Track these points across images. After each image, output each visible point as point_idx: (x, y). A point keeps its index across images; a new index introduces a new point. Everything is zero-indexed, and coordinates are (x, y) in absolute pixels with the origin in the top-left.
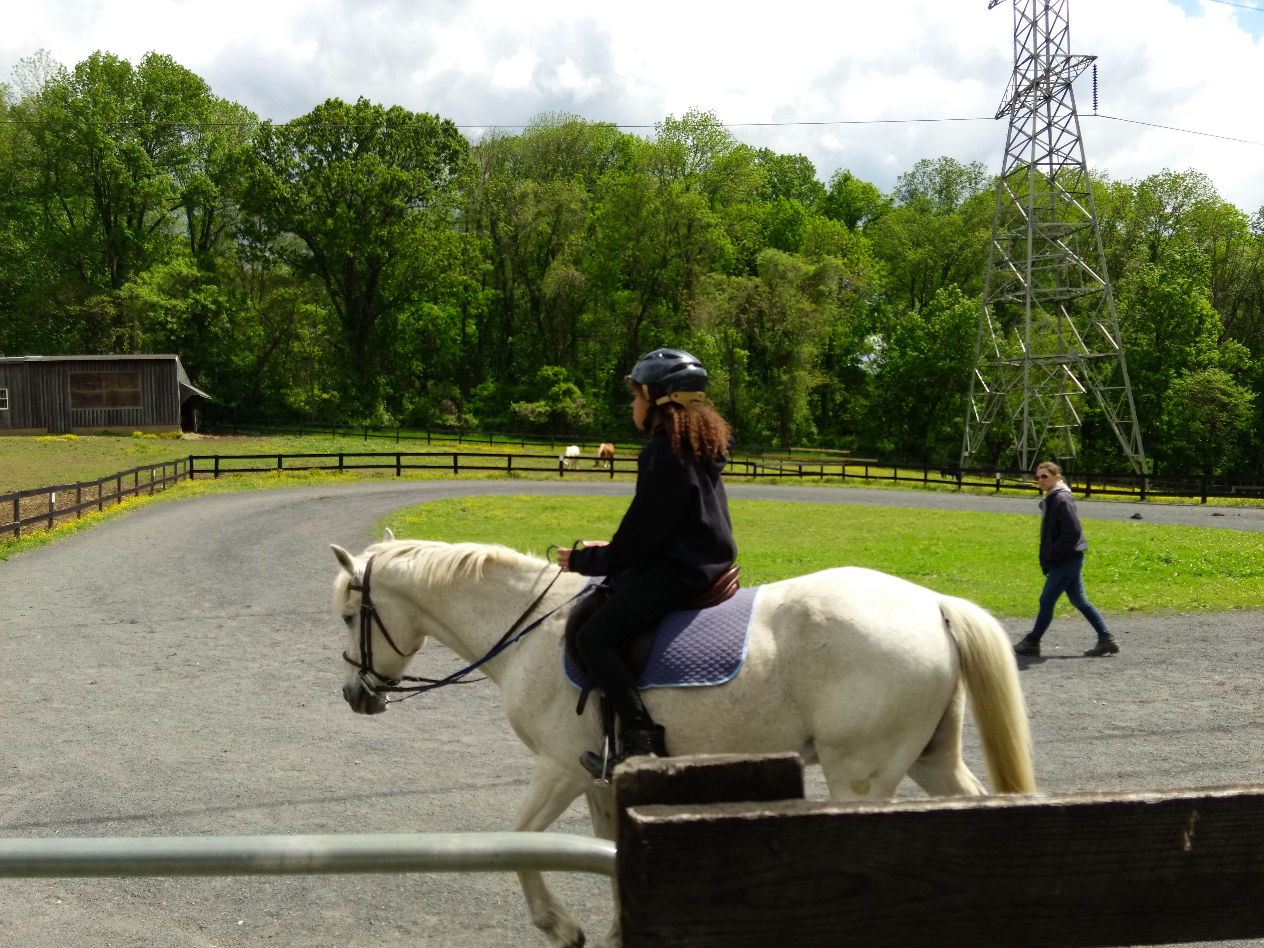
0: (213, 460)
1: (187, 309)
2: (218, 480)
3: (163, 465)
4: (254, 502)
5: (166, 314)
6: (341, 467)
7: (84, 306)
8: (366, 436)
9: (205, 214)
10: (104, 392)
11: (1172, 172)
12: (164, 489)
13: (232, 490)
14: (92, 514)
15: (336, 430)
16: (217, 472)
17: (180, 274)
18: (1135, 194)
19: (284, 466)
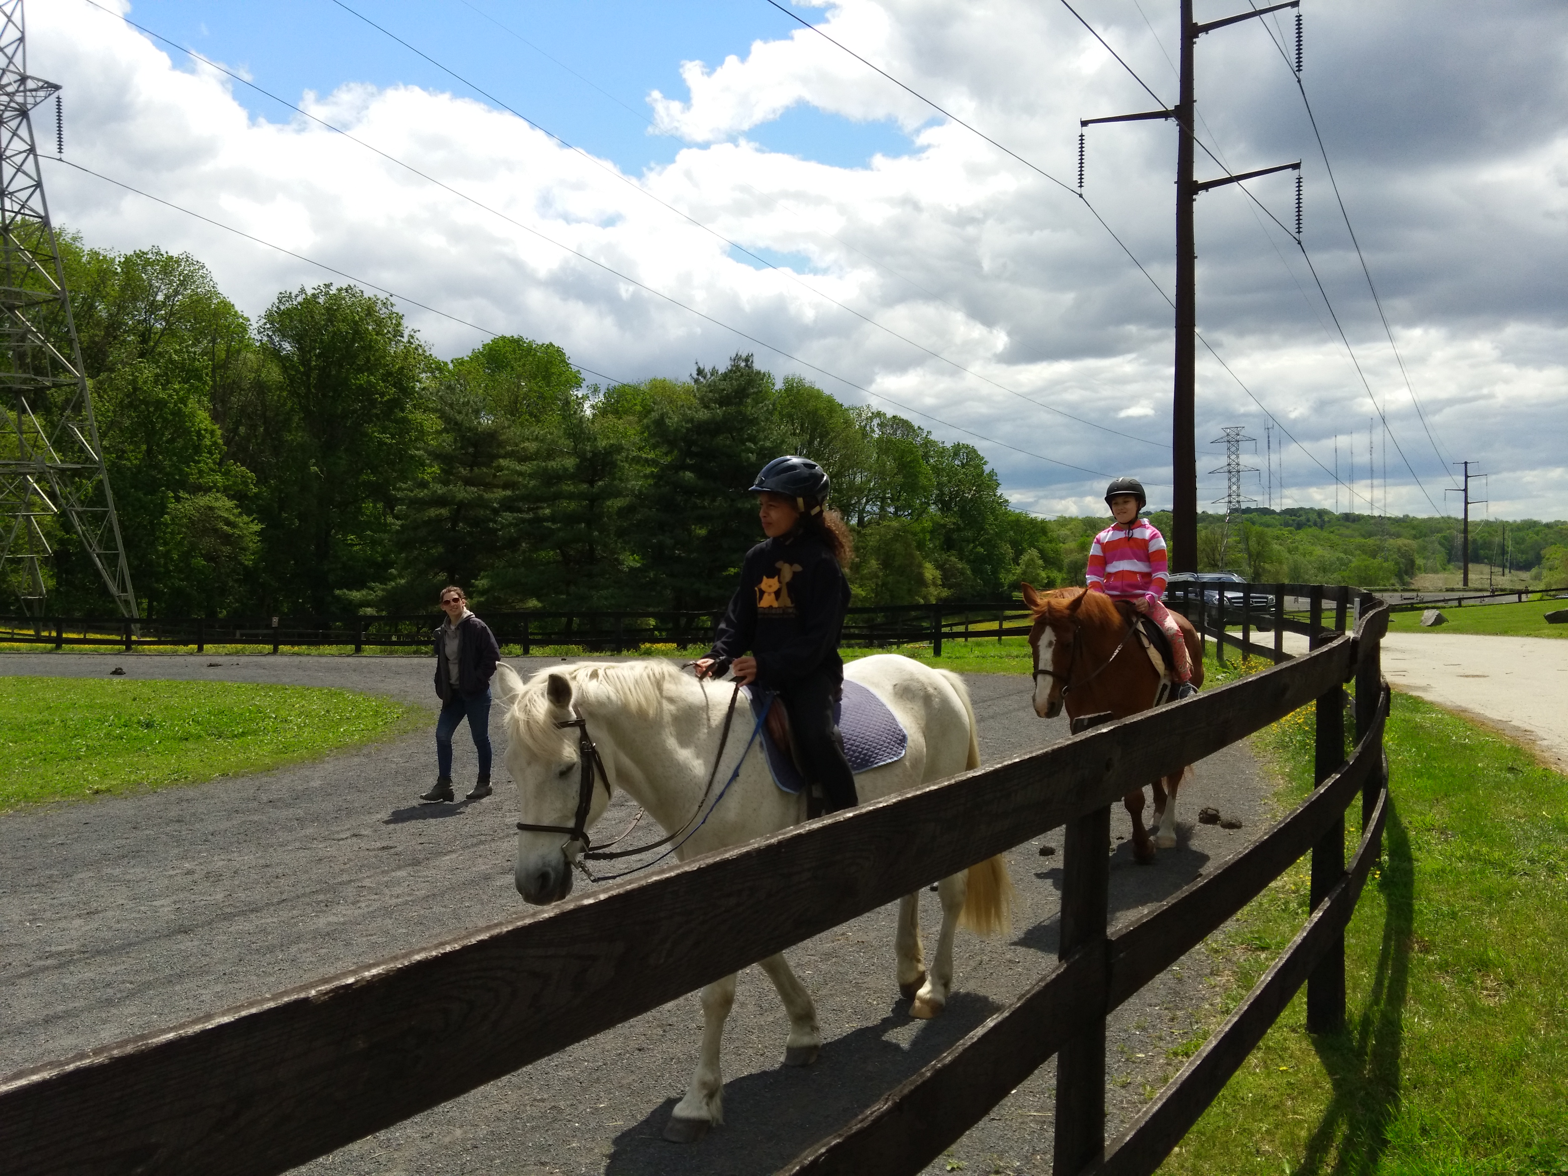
11: (163, 252)
18: (119, 270)
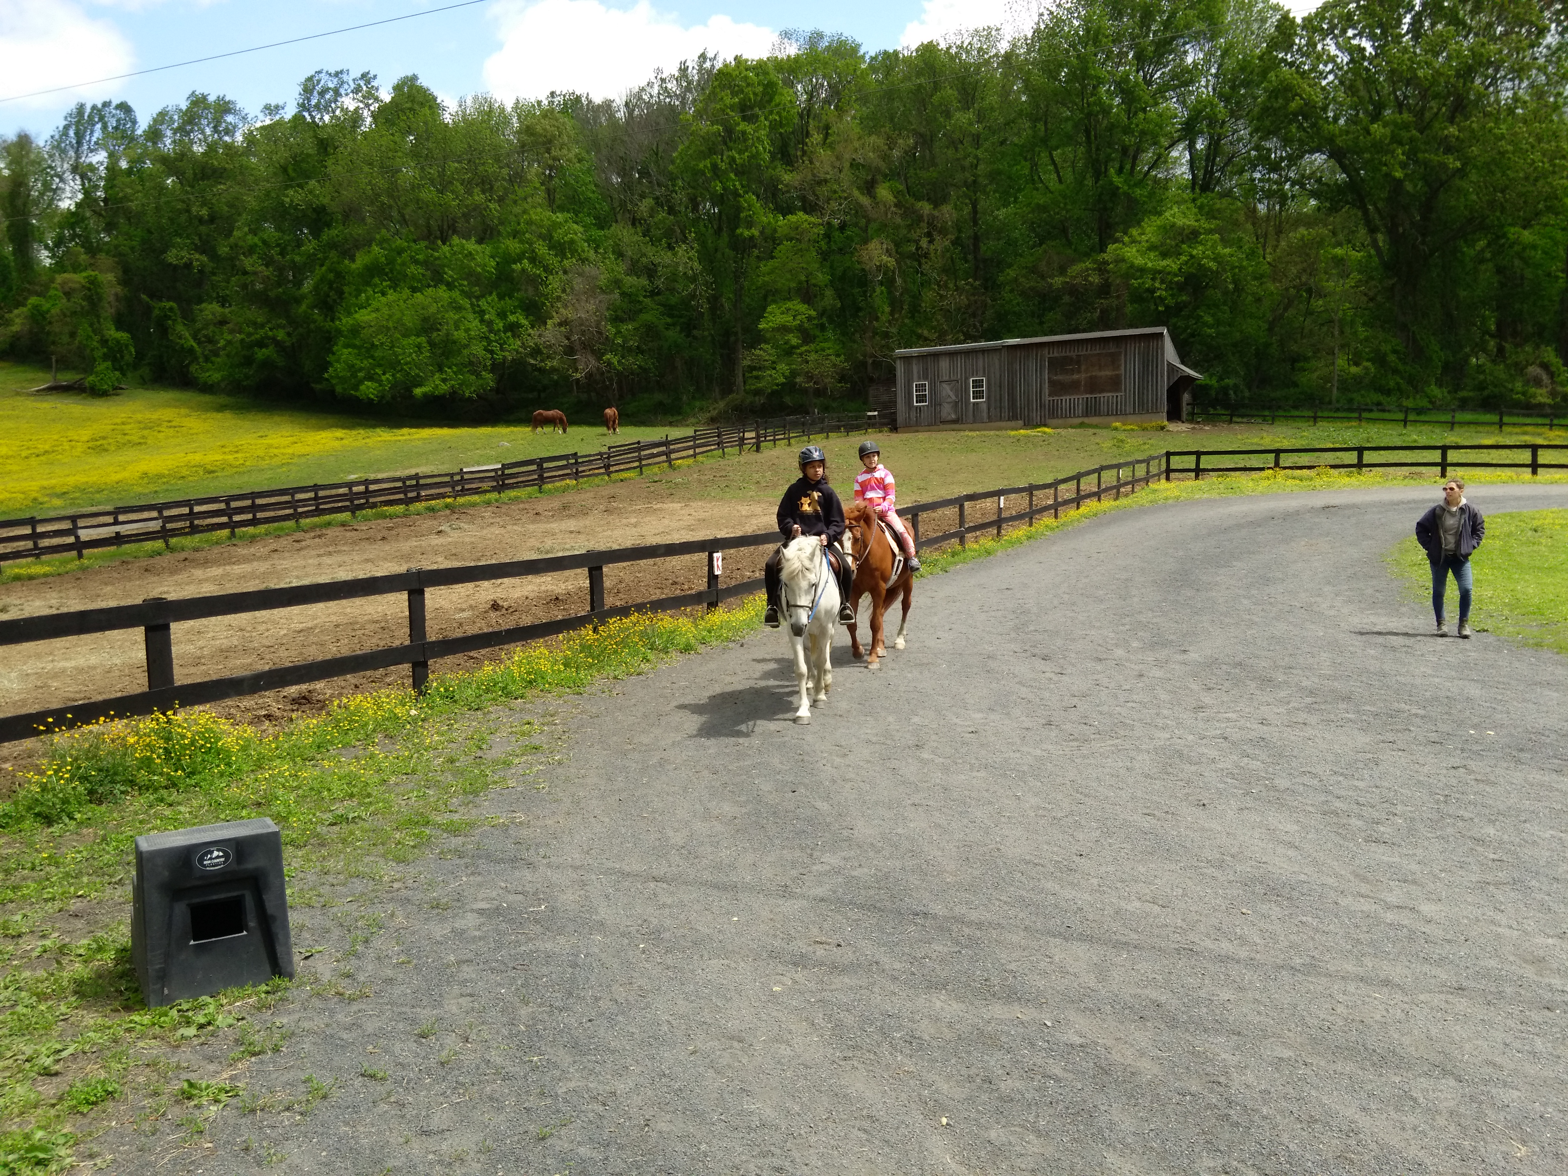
0: (1194, 457)
1: (1180, 269)
2: (1199, 482)
3: (1132, 464)
4: (1239, 509)
5: (1153, 279)
6: (1360, 465)
7: (1066, 276)
8: (1405, 422)
9: (1209, 147)
10: (1082, 376)
12: (1133, 491)
13: (1214, 495)
14: (1047, 520)
15: (1365, 415)
16: (1198, 472)
17: (1173, 225)
19: (1282, 464)
